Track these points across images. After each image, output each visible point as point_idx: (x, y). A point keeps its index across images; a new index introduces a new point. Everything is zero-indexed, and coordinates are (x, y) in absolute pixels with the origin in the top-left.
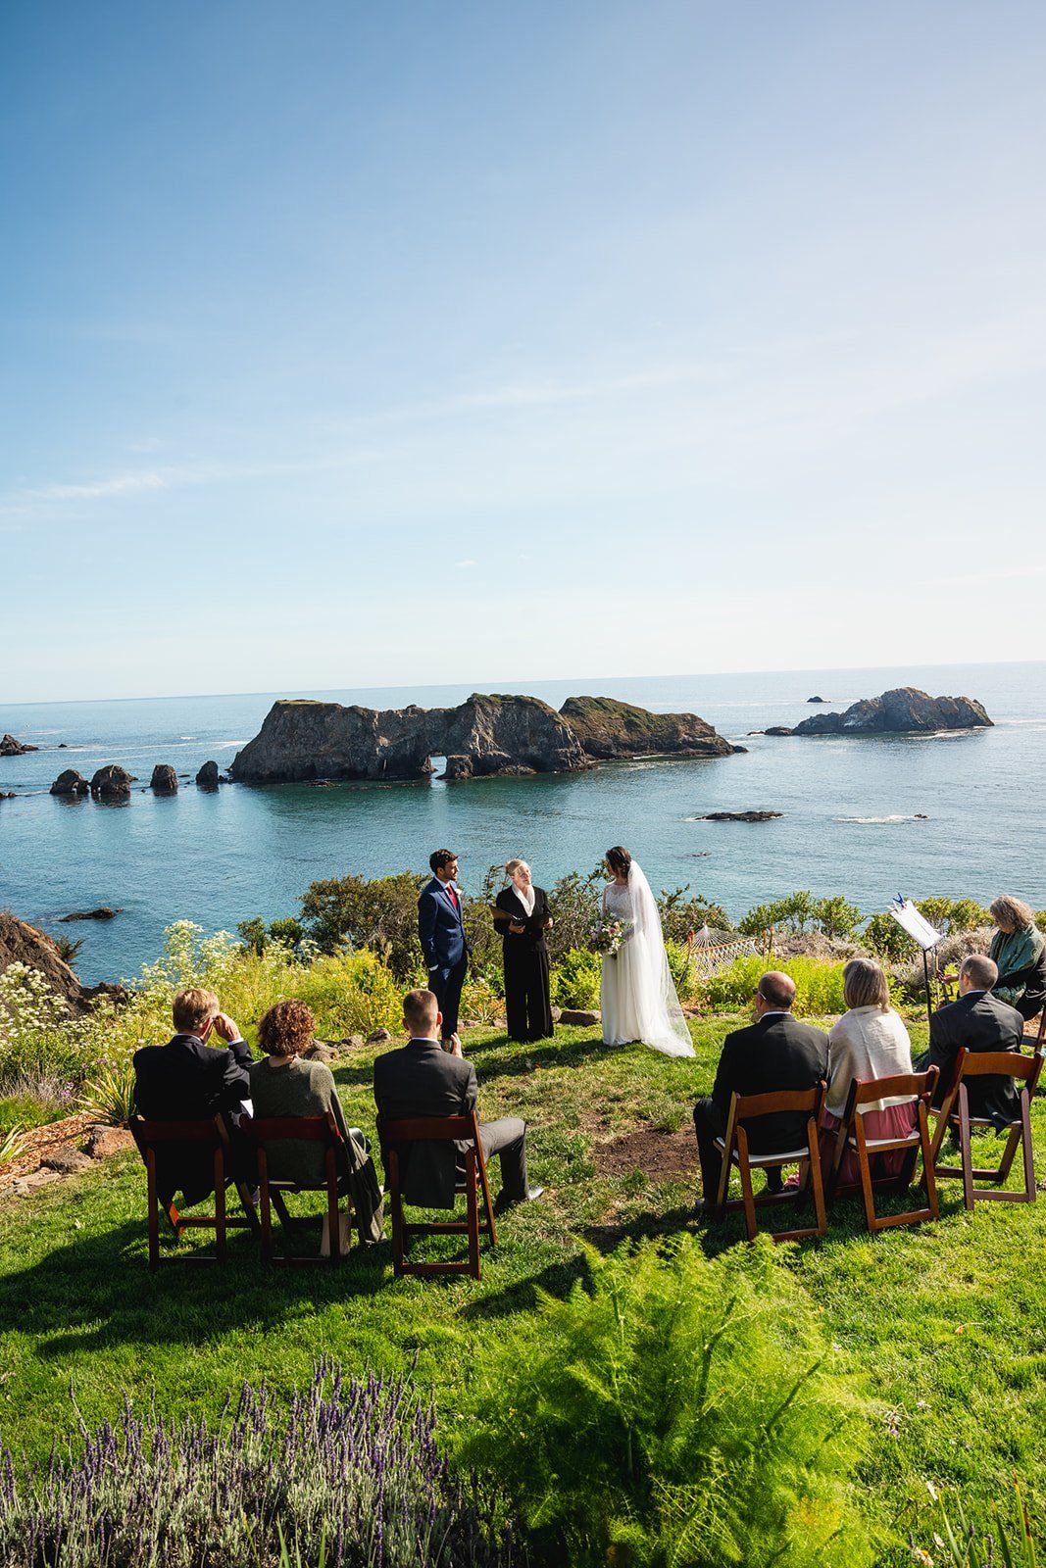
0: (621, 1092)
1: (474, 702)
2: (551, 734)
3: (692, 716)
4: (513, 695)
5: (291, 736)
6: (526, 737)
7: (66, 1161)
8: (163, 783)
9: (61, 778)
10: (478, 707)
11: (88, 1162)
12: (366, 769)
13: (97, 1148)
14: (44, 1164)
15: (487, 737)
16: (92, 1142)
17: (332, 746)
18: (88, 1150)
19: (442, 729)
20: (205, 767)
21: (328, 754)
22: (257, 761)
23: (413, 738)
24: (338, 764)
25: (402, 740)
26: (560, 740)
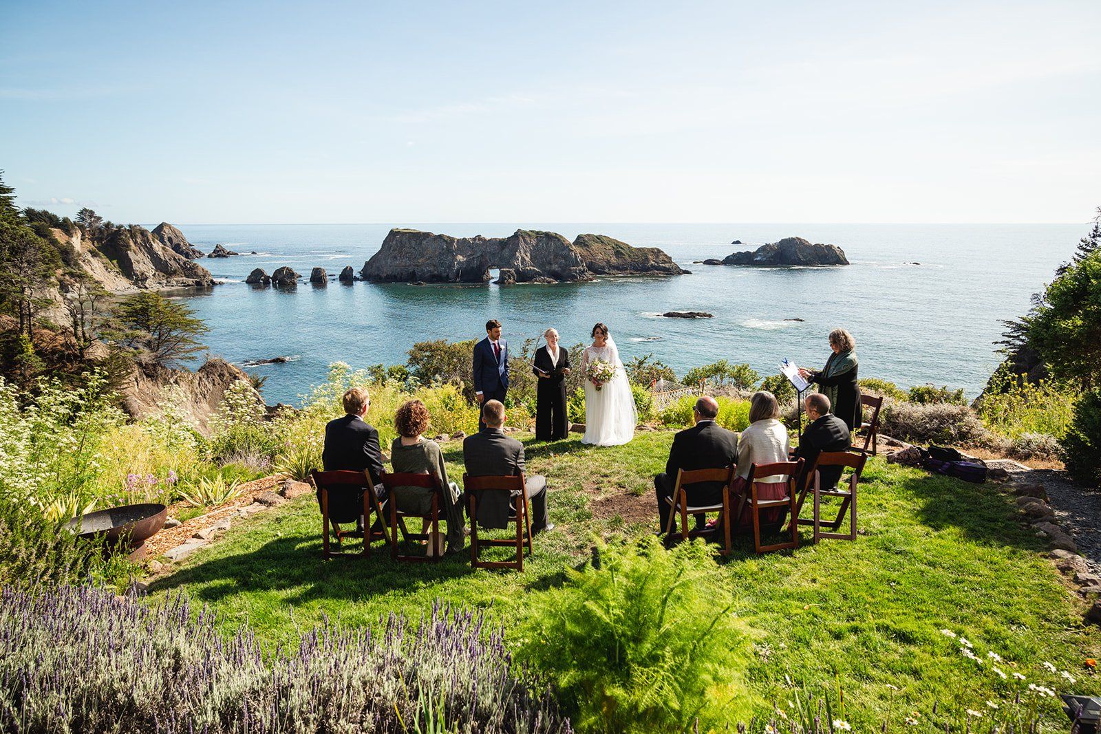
0: (608, 472)
1: (517, 235)
2: (566, 257)
3: (659, 250)
4: (544, 231)
5: (401, 253)
6: (551, 259)
7: (269, 499)
8: (318, 280)
9: (253, 273)
10: (521, 238)
11: (282, 501)
12: (448, 275)
13: (287, 492)
14: (255, 500)
15: (526, 258)
16: (284, 489)
17: (427, 259)
18: (282, 493)
19: (498, 251)
20: (345, 270)
21: (424, 264)
22: (378, 267)
23: (478, 257)
24: (430, 271)
25: (472, 257)
26: (572, 261)
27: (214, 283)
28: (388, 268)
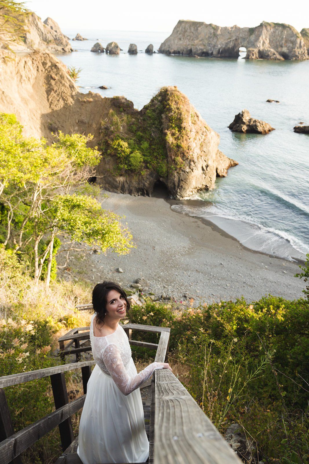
1: (261, 25)
2: (294, 43)
4: (281, 23)
5: (184, 35)
6: (283, 43)
8: (133, 51)
9: (95, 46)
10: (264, 28)
12: (212, 53)
15: (266, 41)
17: (200, 41)
19: (247, 37)
20: (149, 46)
21: (198, 46)
22: (169, 45)
23: (233, 40)
24: (202, 49)
25: (229, 40)
26: (298, 45)
27: (72, 50)
28: (175, 46)
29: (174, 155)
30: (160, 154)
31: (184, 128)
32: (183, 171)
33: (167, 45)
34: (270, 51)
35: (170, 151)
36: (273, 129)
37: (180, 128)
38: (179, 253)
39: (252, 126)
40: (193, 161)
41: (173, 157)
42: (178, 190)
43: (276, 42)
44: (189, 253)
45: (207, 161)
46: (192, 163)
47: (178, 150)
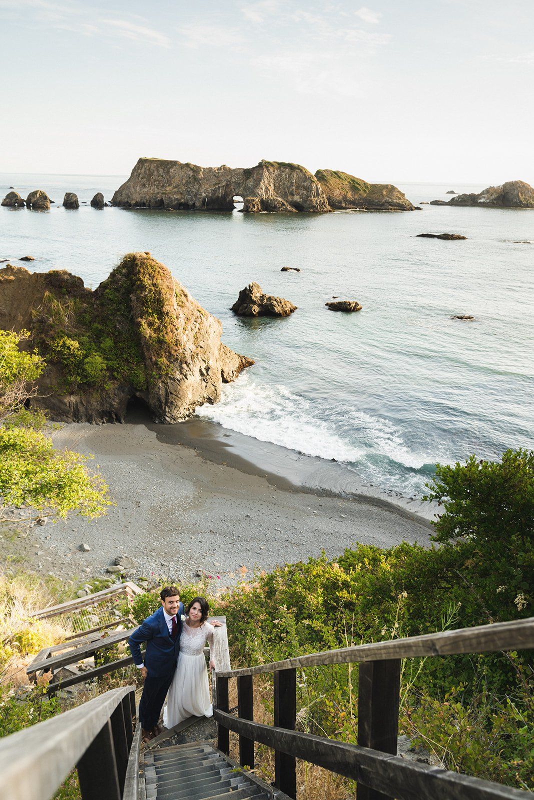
1: (261, 166)
2: (308, 189)
3: (391, 186)
4: (287, 162)
5: (149, 180)
6: (293, 190)
8: (71, 204)
9: (8, 197)
10: (265, 169)
12: (194, 204)
15: (269, 187)
17: (174, 188)
19: (242, 181)
20: (96, 196)
21: (172, 193)
22: (127, 194)
23: (224, 186)
24: (177, 199)
25: (217, 187)
26: (314, 192)
28: (137, 196)
29: (154, 356)
30: (133, 356)
31: (167, 313)
32: (171, 379)
33: (124, 193)
34: (277, 200)
35: (149, 350)
36: (296, 308)
37: (161, 315)
38: (179, 507)
39: (266, 306)
40: (186, 363)
41: (154, 359)
42: (167, 409)
43: (284, 189)
44: (196, 504)
45: (207, 361)
46: (184, 366)
47: (161, 347)
